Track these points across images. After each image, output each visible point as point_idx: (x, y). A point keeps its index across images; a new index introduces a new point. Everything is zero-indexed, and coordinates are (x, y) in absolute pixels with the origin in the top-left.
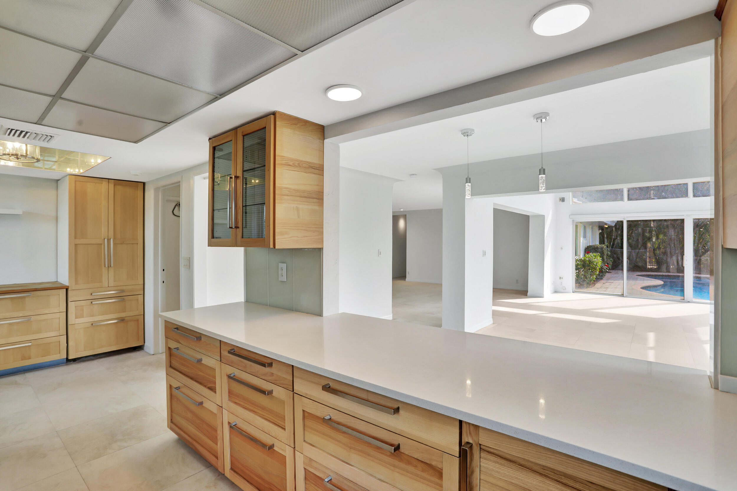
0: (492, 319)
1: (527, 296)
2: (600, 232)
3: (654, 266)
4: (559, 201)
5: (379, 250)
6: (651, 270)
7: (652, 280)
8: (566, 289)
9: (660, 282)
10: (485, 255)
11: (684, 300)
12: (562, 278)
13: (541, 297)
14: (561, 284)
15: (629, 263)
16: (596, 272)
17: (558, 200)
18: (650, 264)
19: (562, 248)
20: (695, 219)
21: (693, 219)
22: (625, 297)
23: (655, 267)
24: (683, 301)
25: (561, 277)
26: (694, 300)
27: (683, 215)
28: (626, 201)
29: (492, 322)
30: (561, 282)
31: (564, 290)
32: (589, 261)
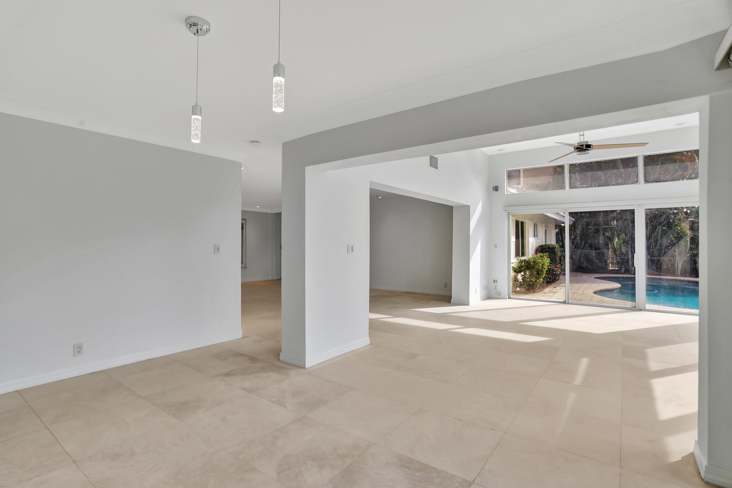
0: (369, 338)
1: (450, 303)
2: (556, 231)
3: (616, 267)
4: (493, 191)
5: (215, 245)
6: (613, 272)
7: (609, 283)
8: (500, 294)
9: (617, 285)
10: (352, 251)
11: (635, 307)
12: (497, 281)
13: (467, 304)
14: (496, 288)
15: (572, 264)
16: (542, 274)
17: (492, 189)
18: (612, 266)
19: (496, 246)
20: (646, 209)
21: (645, 209)
22: (567, 304)
23: (616, 269)
24: (635, 309)
25: (495, 280)
26: (648, 306)
27: (633, 205)
28: (567, 189)
29: (368, 342)
30: (496, 287)
31: (498, 295)
32: (534, 262)
